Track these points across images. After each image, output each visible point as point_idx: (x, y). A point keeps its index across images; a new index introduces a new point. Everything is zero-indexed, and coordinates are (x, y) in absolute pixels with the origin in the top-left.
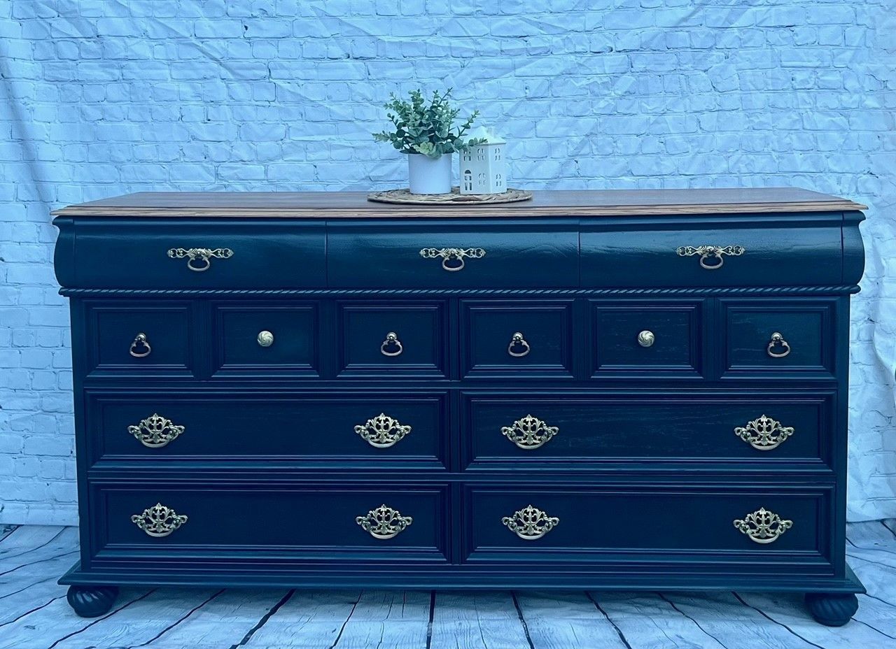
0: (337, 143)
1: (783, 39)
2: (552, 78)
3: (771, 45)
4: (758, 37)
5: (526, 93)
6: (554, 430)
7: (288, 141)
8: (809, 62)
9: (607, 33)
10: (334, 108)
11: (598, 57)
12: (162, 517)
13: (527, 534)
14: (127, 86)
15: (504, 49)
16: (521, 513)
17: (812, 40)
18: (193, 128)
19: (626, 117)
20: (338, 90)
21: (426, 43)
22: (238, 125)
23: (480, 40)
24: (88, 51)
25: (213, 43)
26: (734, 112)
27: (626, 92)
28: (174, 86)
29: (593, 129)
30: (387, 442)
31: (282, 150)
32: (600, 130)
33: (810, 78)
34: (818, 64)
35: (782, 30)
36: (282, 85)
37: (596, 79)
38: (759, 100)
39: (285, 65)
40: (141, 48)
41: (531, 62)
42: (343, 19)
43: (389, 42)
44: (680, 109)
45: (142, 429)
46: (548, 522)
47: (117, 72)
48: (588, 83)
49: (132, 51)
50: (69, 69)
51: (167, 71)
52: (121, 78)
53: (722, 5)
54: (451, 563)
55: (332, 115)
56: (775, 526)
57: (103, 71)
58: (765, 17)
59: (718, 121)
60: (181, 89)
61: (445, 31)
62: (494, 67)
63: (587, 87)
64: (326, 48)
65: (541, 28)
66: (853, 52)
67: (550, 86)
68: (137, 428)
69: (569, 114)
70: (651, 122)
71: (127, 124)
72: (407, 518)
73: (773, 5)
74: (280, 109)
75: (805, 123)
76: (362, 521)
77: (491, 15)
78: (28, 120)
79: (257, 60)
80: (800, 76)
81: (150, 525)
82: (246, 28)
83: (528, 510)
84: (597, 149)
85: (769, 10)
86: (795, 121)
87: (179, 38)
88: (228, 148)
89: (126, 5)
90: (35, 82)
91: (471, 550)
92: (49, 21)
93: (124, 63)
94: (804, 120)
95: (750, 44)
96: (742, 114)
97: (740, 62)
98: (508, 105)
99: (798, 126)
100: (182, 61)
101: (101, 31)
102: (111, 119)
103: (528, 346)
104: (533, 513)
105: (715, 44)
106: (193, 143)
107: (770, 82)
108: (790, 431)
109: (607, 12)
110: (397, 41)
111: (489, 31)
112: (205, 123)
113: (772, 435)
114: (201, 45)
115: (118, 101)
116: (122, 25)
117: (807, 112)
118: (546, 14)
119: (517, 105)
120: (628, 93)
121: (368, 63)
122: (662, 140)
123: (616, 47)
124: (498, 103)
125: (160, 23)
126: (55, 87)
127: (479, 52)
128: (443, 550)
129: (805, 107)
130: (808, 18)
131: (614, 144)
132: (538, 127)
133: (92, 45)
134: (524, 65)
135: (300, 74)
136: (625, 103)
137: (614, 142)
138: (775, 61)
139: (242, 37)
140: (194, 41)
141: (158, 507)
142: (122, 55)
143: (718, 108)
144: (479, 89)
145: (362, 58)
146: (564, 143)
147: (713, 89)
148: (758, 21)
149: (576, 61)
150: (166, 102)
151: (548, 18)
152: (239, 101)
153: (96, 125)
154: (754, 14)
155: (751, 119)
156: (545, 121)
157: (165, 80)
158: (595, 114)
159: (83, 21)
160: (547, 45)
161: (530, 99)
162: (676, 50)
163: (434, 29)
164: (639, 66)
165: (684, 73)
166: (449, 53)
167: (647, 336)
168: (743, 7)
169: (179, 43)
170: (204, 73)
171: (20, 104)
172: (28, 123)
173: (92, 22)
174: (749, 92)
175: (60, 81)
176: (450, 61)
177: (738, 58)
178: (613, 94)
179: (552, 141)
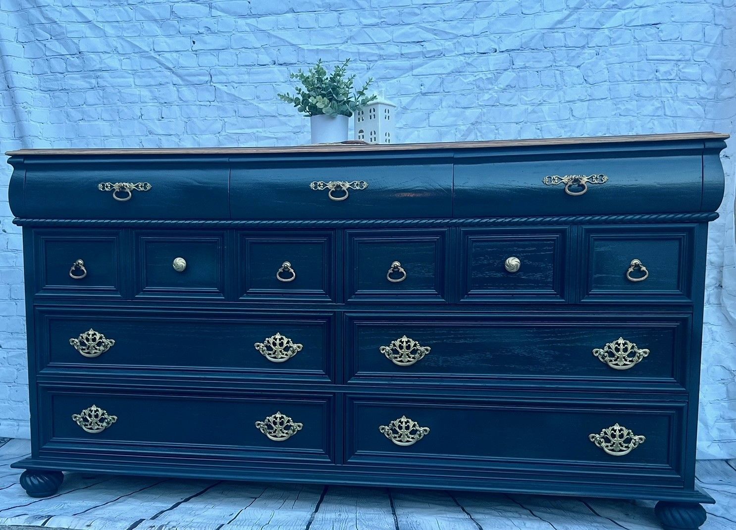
0: (263, 134)
1: (650, 35)
2: (443, 76)
3: (638, 42)
4: (627, 36)
5: (421, 89)
6: (427, 350)
7: (224, 133)
8: (673, 55)
9: (492, 37)
10: (261, 106)
11: (484, 57)
12: (97, 416)
13: (400, 441)
14: (101, 92)
15: (403, 52)
16: (396, 422)
17: (675, 36)
18: (151, 125)
19: (507, 108)
20: (265, 91)
21: (338, 50)
22: (185, 122)
23: (383, 46)
24: (73, 65)
25: (167, 55)
26: (603, 101)
27: (507, 86)
28: (136, 91)
29: (478, 118)
30: (282, 358)
31: (219, 141)
32: (484, 119)
33: (672, 70)
34: (680, 57)
35: (648, 28)
36: (220, 87)
37: (481, 75)
38: (625, 90)
39: (224, 72)
40: (113, 62)
41: (427, 63)
42: (271, 32)
43: (307, 49)
44: (556, 99)
45: (80, 342)
46: (420, 431)
47: (94, 81)
48: (475, 79)
49: (105, 63)
50: (58, 81)
51: (132, 80)
52: (97, 86)
53: (594, 8)
54: (334, 463)
55: (260, 111)
56: (628, 441)
57: (84, 81)
58: (633, 17)
59: (588, 109)
60: (142, 93)
61: (355, 39)
62: (396, 68)
63: (474, 83)
64: (257, 56)
65: (435, 34)
66: (711, 48)
67: (442, 82)
68: (76, 340)
69: (458, 106)
70: (529, 111)
71: (100, 123)
72: (298, 424)
73: (641, 7)
74: (219, 108)
75: (667, 109)
76: (261, 425)
77: (393, 25)
78: (26, 121)
79: (201, 68)
80: (663, 68)
81: (87, 423)
82: (194, 42)
83: (402, 420)
84: (481, 136)
85: (636, 12)
86: (658, 108)
87: (141, 52)
88: (177, 140)
89: (102, 27)
90: (33, 92)
91: (352, 454)
92: (44, 42)
93: (99, 74)
94: (666, 108)
95: (619, 42)
96: (610, 102)
97: (609, 58)
98: (405, 100)
99: (660, 113)
100: (143, 71)
101: (82, 49)
102: (89, 119)
103: (405, 273)
104: (406, 423)
105: (588, 43)
106: (150, 136)
107: (636, 73)
108: (645, 352)
109: (493, 19)
110: (315, 48)
111: (390, 38)
112: (159, 120)
113: (628, 356)
114: (158, 57)
115: (94, 105)
116: (99, 44)
117: (668, 100)
118: (440, 22)
119: (414, 100)
120: (509, 86)
121: (290, 68)
122: (539, 126)
123: (499, 48)
124: (397, 99)
125: (128, 42)
126: (48, 96)
127: (383, 55)
128: (328, 453)
129: (668, 96)
130: (672, 16)
131: (496, 131)
132: (431, 118)
133: (76, 60)
134: (420, 65)
135: (235, 78)
136: (507, 95)
137: (497, 130)
138: (641, 55)
139: (190, 50)
140: (153, 54)
141: (94, 408)
142: (98, 67)
143: (588, 98)
144: (381, 87)
145: (285, 64)
146: (452, 131)
147: (585, 82)
148: (627, 21)
149: (464, 61)
150: (130, 104)
151: (442, 26)
152: (186, 102)
153: (78, 125)
154: (624, 16)
155: (618, 106)
156: (437, 112)
157: (130, 86)
158: (480, 105)
159: (69, 42)
160: (440, 48)
161: (424, 94)
162: (552, 49)
163: (345, 38)
164: (519, 63)
165: (559, 68)
166: (358, 58)
167: (513, 262)
168: (614, 10)
169: (142, 57)
170: (160, 80)
171: (20, 107)
172: (25, 122)
173: (75, 41)
174: (616, 83)
175: (51, 91)
176: (358, 64)
177: (608, 55)
178: (496, 88)
179: (442, 129)
